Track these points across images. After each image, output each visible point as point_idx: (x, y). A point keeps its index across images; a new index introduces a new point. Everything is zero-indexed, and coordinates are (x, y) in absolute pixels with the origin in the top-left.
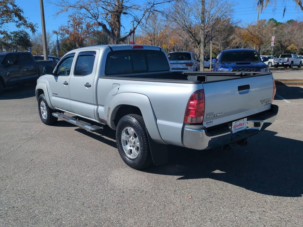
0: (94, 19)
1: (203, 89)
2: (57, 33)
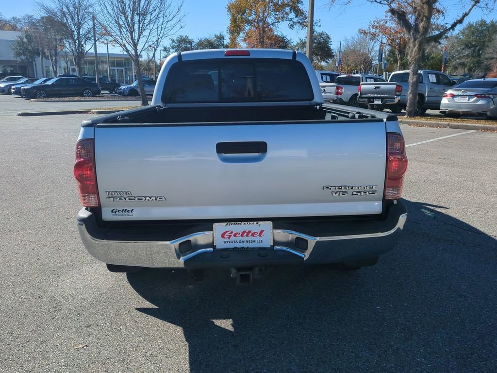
0: (386, 3)
1: (93, 140)
2: (365, 33)
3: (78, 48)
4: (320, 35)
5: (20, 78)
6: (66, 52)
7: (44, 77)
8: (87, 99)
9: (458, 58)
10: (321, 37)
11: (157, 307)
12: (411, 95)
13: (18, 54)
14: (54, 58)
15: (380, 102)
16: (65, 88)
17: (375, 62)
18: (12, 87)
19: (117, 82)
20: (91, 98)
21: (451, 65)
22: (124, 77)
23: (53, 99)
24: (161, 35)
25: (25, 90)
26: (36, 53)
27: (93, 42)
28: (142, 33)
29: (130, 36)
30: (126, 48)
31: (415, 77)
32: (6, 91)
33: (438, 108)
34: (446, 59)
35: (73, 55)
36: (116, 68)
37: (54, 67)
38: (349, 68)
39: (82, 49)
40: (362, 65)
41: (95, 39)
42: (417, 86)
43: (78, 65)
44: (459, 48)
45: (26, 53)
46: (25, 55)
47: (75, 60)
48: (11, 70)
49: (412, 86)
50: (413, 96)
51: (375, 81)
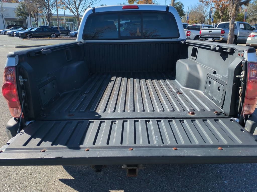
2: (203, 1)
3: (49, 11)
4: (178, 3)
5: (19, 28)
6: (43, 14)
7: (31, 27)
8: (53, 38)
9: (253, 16)
10: (178, 5)
11: (74, 178)
12: (230, 36)
13: (18, 15)
14: (36, 17)
15: (212, 40)
16: (42, 33)
17: (207, 18)
18: (15, 32)
19: (69, 30)
20: (55, 38)
21: (248, 19)
22: (73, 27)
23: (35, 39)
24: (91, 3)
25: (21, 34)
26: (27, 14)
27: (56, 8)
28: (81, 2)
29: (74, 4)
30: (72, 11)
31: (233, 25)
32: (12, 35)
33: (245, 43)
34: (246, 16)
35: (46, 15)
36: (69, 22)
37: (37, 22)
38: (193, 22)
39: (50, 12)
40: (200, 20)
41: (57, 7)
42: (234, 31)
43: (49, 20)
44: (253, 10)
45: (22, 14)
46: (21, 16)
47: (47, 18)
48: (15, 24)
49: (231, 31)
50: (231, 36)
51: (208, 28)
